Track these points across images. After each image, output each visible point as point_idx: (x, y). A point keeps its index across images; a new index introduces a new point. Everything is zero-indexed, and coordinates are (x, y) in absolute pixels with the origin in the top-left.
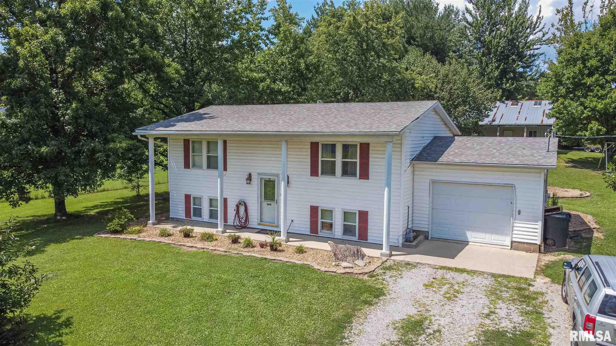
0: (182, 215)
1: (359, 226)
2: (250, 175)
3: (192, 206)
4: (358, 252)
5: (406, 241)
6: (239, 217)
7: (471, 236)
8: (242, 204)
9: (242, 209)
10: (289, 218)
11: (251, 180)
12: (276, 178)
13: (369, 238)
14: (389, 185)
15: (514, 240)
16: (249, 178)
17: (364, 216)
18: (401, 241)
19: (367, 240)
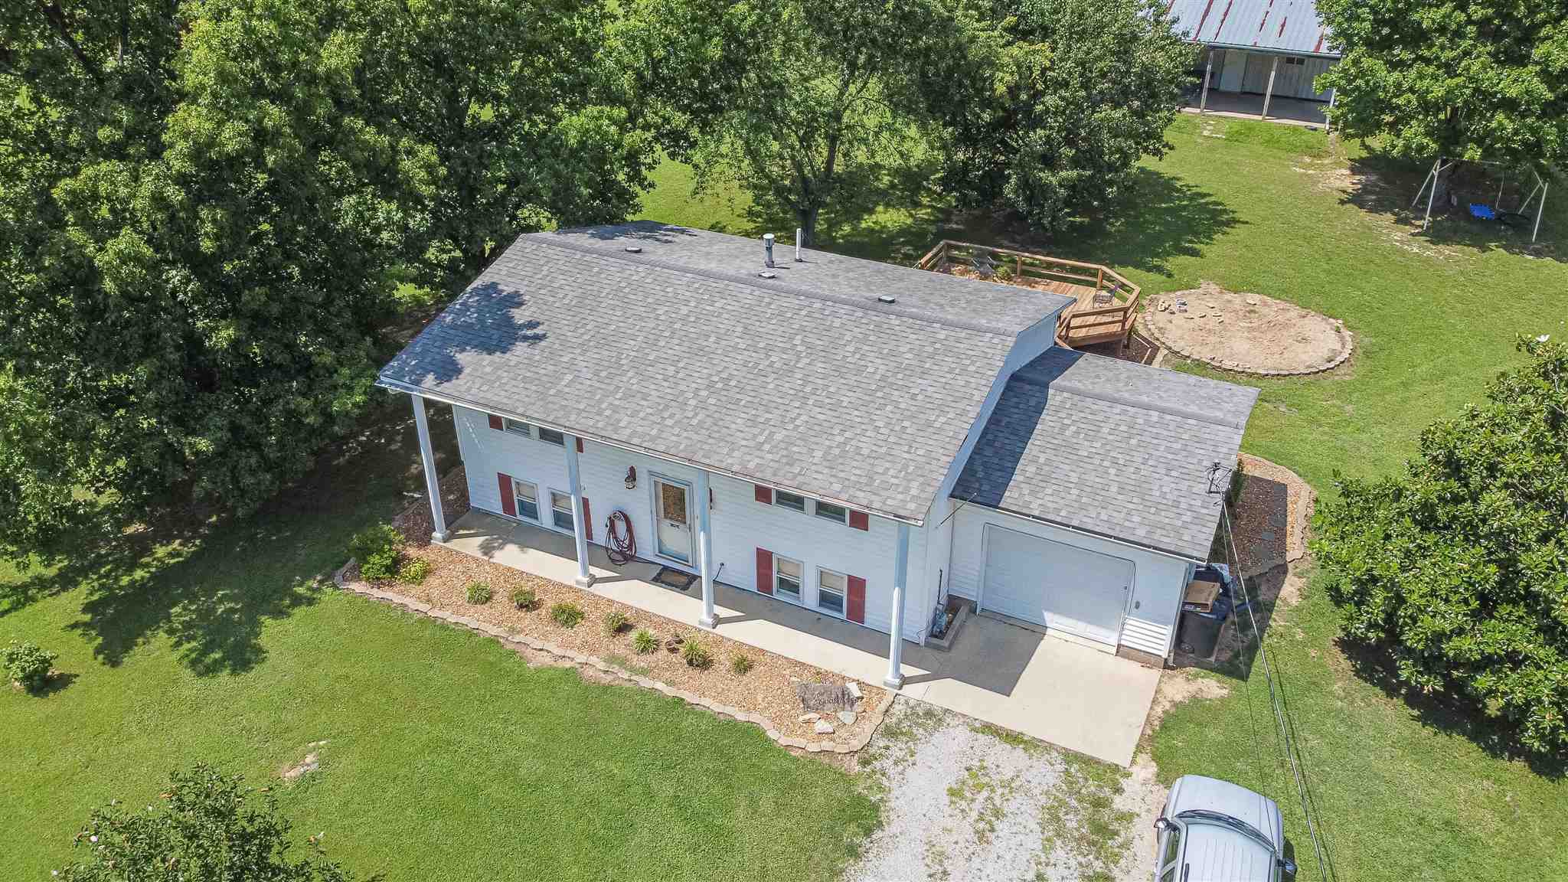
0: (496, 506)
1: (849, 600)
2: (632, 469)
3: (515, 498)
4: (843, 695)
5: (932, 635)
6: (615, 538)
7: (1050, 619)
8: (620, 517)
9: (621, 527)
10: (717, 560)
11: (635, 480)
12: (686, 488)
13: (867, 616)
14: (901, 582)
15: (1123, 642)
16: (632, 476)
17: (857, 586)
18: (923, 638)
19: (863, 622)
